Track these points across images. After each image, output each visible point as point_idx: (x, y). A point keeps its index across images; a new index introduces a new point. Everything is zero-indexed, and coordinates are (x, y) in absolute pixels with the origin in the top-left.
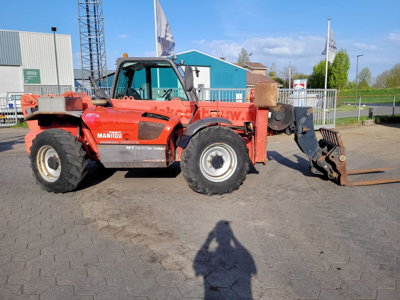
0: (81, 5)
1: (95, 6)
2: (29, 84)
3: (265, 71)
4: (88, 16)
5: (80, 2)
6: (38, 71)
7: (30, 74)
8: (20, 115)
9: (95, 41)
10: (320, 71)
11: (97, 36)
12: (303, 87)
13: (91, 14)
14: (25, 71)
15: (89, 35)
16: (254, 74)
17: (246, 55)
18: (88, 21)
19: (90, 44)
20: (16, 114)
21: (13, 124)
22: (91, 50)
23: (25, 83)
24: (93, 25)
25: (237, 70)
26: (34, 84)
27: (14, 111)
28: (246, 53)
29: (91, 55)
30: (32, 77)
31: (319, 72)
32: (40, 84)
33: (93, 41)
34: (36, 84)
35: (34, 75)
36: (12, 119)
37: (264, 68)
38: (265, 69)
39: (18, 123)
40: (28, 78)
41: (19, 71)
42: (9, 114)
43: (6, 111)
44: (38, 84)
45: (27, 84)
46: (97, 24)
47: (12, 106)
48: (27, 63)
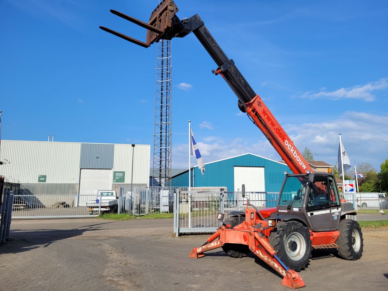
0: (157, 125)
1: (166, 126)
2: (116, 183)
3: (328, 169)
4: (161, 133)
5: (156, 123)
6: (124, 173)
7: (118, 175)
8: (103, 208)
9: (165, 150)
11: (166, 146)
12: (352, 188)
13: (164, 131)
14: (115, 173)
15: (161, 146)
18: (161, 136)
19: (161, 153)
20: (100, 207)
21: (96, 216)
22: (161, 157)
23: (114, 182)
24: (164, 138)
26: (119, 183)
27: (99, 205)
29: (161, 161)
30: (119, 177)
32: (124, 183)
33: (164, 150)
34: (121, 183)
35: (120, 176)
36: (97, 211)
38: (328, 167)
39: (100, 215)
40: (116, 178)
41: (111, 172)
42: (95, 207)
43: (94, 205)
44: (122, 183)
45: (115, 183)
46: (167, 138)
47: (98, 201)
48: (117, 167)
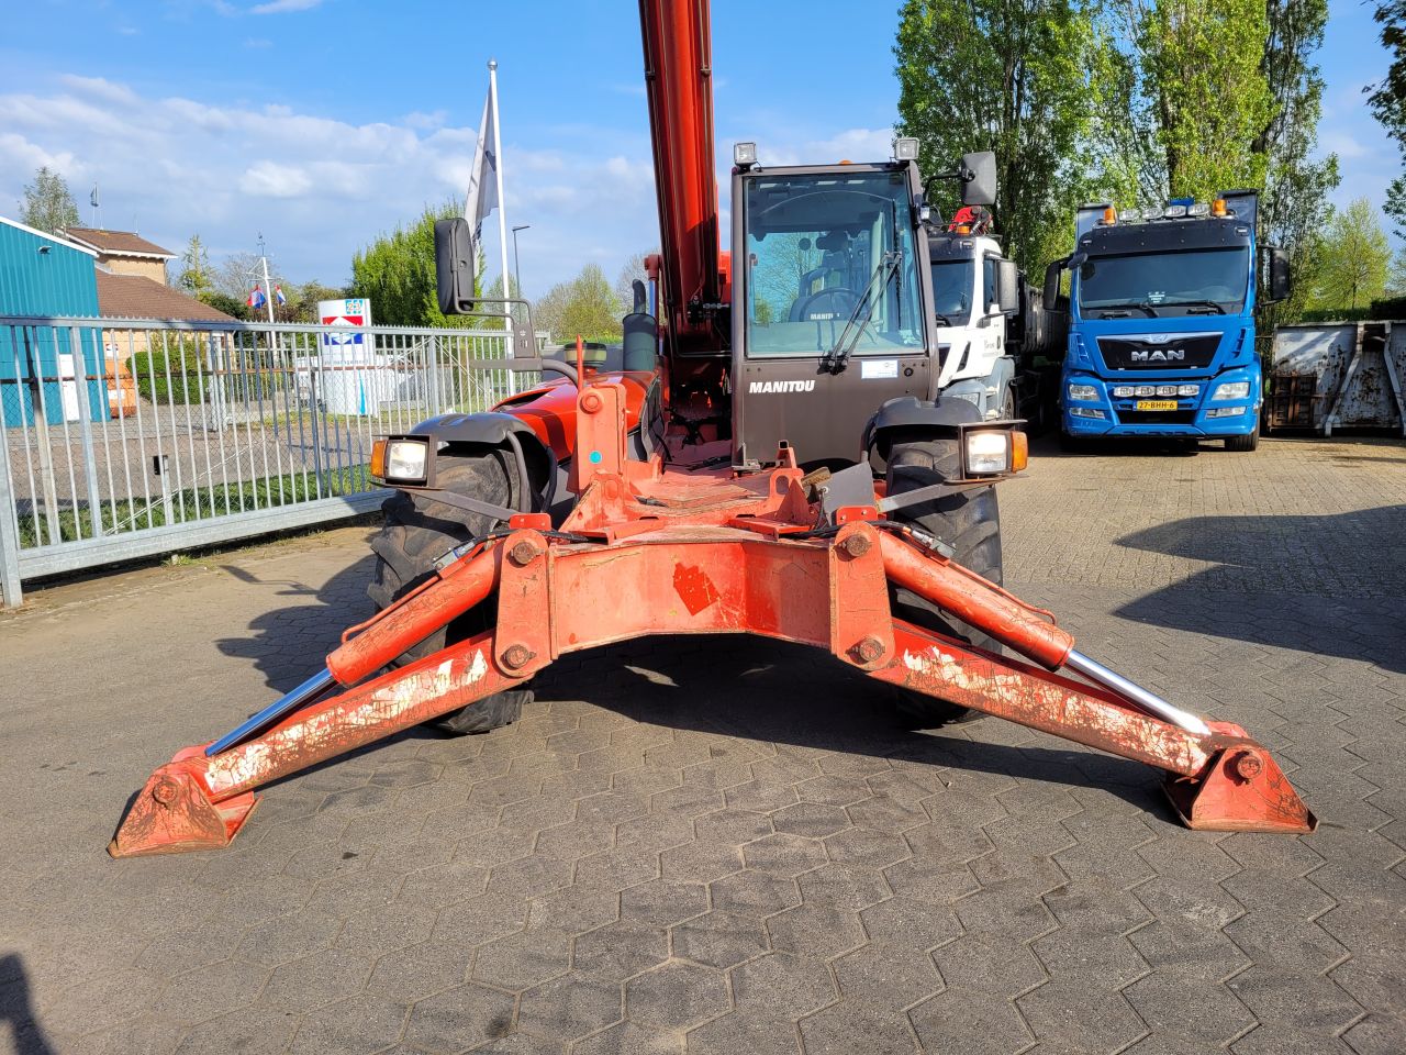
3: (160, 265)
10: (380, 274)
16: (113, 276)
17: (62, 199)
25: (44, 251)
28: (61, 190)
31: (374, 280)
37: (158, 256)
38: (161, 260)
